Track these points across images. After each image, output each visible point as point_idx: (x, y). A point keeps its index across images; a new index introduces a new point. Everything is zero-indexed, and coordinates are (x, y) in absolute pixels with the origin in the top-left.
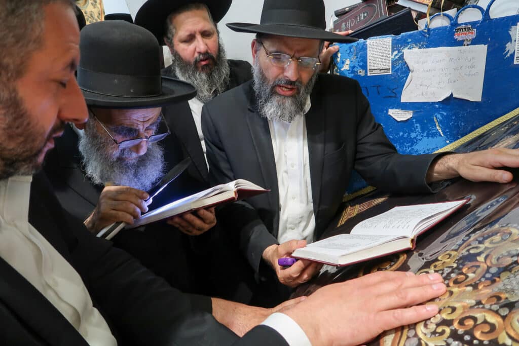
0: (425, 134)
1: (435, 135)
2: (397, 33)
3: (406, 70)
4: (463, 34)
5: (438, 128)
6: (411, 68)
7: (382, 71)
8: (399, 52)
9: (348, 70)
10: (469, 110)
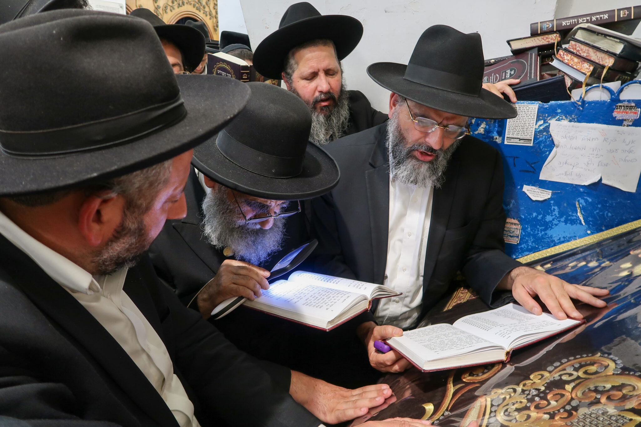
0: (563, 219)
1: (575, 221)
2: (546, 101)
3: (551, 145)
4: (625, 112)
5: (579, 214)
6: (556, 143)
7: (521, 141)
8: (544, 123)
9: (483, 135)
10: (619, 200)
